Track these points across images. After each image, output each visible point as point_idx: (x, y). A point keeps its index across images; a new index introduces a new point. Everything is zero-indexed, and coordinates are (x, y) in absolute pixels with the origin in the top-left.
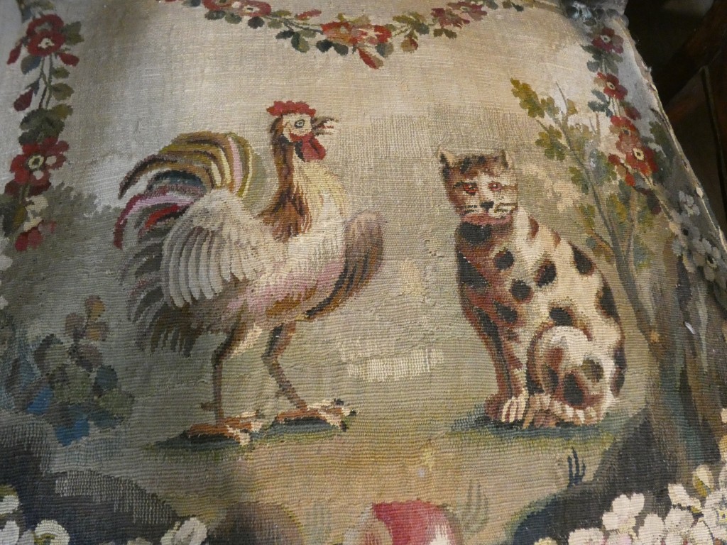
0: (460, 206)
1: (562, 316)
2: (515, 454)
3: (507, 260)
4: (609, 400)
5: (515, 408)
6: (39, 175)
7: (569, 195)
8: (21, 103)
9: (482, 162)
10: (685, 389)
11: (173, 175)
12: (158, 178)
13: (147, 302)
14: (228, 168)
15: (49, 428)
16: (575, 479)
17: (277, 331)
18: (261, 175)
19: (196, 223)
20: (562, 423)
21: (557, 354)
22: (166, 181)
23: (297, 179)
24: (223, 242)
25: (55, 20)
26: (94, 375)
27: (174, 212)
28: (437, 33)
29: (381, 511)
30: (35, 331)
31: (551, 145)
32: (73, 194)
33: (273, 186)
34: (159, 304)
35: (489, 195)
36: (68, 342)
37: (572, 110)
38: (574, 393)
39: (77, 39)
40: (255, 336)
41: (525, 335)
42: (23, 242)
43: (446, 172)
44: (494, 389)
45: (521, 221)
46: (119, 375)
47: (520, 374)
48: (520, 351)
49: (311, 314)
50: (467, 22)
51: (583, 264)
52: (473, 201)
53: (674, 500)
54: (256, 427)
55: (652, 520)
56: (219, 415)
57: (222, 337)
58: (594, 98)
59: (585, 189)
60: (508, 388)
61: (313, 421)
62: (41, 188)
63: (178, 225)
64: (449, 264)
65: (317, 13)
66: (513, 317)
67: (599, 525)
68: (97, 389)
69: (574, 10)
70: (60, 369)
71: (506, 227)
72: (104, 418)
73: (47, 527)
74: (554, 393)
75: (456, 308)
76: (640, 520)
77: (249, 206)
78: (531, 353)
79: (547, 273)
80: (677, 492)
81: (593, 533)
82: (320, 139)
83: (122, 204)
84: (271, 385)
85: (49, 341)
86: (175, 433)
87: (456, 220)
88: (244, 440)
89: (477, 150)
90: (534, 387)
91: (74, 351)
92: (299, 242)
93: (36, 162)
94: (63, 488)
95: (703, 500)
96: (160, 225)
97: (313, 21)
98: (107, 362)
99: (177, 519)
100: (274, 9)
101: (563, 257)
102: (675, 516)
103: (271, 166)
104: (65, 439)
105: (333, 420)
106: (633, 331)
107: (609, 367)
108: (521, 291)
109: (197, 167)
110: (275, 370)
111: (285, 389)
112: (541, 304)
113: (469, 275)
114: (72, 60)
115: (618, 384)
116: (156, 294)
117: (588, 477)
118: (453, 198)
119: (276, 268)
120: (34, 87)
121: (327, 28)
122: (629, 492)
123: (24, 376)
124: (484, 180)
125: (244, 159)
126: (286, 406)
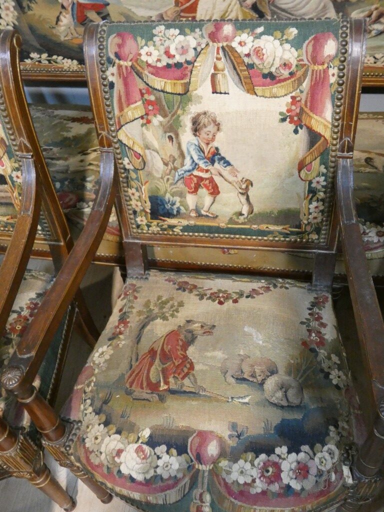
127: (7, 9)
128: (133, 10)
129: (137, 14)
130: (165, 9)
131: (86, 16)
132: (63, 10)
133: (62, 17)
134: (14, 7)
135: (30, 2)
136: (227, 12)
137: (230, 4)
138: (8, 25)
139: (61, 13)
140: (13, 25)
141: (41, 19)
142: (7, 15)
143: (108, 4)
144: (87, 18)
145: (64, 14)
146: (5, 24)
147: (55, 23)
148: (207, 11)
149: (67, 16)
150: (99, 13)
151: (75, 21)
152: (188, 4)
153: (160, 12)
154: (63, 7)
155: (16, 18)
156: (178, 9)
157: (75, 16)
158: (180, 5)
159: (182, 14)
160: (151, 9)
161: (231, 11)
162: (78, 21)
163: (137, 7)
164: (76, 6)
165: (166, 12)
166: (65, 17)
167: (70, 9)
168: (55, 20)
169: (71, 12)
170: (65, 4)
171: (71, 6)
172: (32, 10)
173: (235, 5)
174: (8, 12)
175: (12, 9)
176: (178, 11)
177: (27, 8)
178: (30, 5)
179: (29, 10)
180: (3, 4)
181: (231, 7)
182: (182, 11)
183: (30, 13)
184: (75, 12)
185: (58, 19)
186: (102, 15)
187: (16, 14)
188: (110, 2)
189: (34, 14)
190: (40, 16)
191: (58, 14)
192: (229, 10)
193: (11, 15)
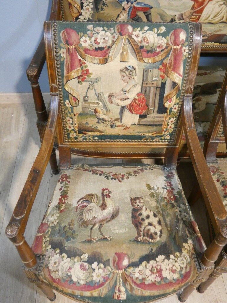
0: (133, 205)
1: (150, 224)
2: (140, 246)
3: (141, 214)
4: (158, 239)
5: (140, 239)
6: (64, 201)
7: (154, 204)
8: (61, 189)
9: (138, 198)
10: (175, 238)
11: (86, 200)
12: (83, 201)
13: (81, 220)
14: (95, 199)
15: (65, 239)
16: (151, 251)
17: (101, 225)
18: (100, 200)
19: (89, 208)
20: (149, 242)
21: (149, 230)
22: (84, 201)
23: (105, 201)
24: (93, 211)
25: (66, 175)
26: (72, 231)
27: (85, 206)
28: (133, 175)
29: (116, 254)
30: (63, 225)
31: (152, 195)
32: (69, 204)
33: (101, 202)
34: (82, 221)
35: (138, 204)
36: (68, 226)
37: (158, 189)
38: (151, 237)
39: (70, 178)
40: (97, 226)
41: (143, 227)
42: (61, 212)
43: (131, 200)
44: (137, 235)
45: (144, 208)
46: (76, 231)
47: (142, 233)
48: (142, 229)
49: (106, 222)
50: (139, 173)
51: (155, 215)
52: (135, 205)
53: (171, 258)
54: (97, 239)
55: (166, 261)
56: (91, 238)
57: (92, 226)
58: (164, 187)
59: (158, 203)
60: (139, 235)
61: (106, 239)
62: (64, 203)
63: (86, 209)
64: (130, 215)
65: (111, 172)
66: (141, 224)
67: (156, 260)
68: (72, 233)
69: (165, 169)
70: (67, 230)
71: (141, 209)
72: (73, 238)
73: (64, 254)
74: (148, 237)
75: (131, 222)
76: (164, 260)
77: (97, 205)
78: (144, 230)
79: (148, 217)
80: (172, 256)
81: (154, 261)
82: (110, 195)
83: (77, 205)
84: (100, 233)
85: (65, 226)
86: (84, 240)
87: (132, 208)
88: (95, 241)
89: (137, 196)
90: (144, 235)
91: (69, 228)
92: (105, 211)
93: (63, 199)
94: (67, 249)
95: (177, 259)
96: (83, 208)
97: (111, 174)
98: (74, 229)
99: (83, 253)
100: (104, 172)
101: (151, 214)
102: (171, 260)
103: (101, 199)
104: (67, 241)
105: (109, 239)
106: (164, 228)
107: (159, 233)
108: (143, 220)
109: (89, 199)
110: (100, 231)
111: (102, 234)
112: (146, 222)
113: (133, 217)
114: (69, 182)
115: (160, 236)
116: (82, 219)
117: (153, 251)
118: (132, 204)
119: (101, 215)
120: (63, 187)
121: (113, 175)
122: (161, 255)
123: (61, 232)
124: (138, 201)
125: (97, 198)
126: (102, 236)
127: (87, 9)
128: (166, 11)
129: (168, 14)
130: (185, 11)
131: (137, 14)
132: (123, 11)
133: (121, 15)
134: (92, 8)
135: (104, 6)
136: (219, 13)
137: (222, 9)
138: (85, 19)
139: (122, 12)
140: (88, 19)
141: (108, 16)
142: (86, 13)
143: (152, 8)
144: (137, 16)
145: (123, 13)
146: (83, 19)
147: (116, 18)
148: (208, 12)
149: (125, 14)
150: (144, 13)
151: (129, 17)
152: (199, 9)
153: (181, 13)
154: (124, 9)
155: (91, 15)
156: (192, 11)
157: (130, 15)
158: (194, 9)
159: (194, 14)
160: (177, 11)
161: (221, 13)
162: (131, 17)
163: (169, 9)
164: (132, 8)
165: (185, 13)
166: (123, 15)
167: (127, 10)
168: (117, 16)
169: (127, 12)
170: (125, 7)
171: (129, 9)
172: (103, 10)
173: (225, 9)
174: (87, 11)
175: (90, 10)
176: (192, 12)
177: (100, 9)
178: (103, 7)
179: (101, 11)
180: (85, 6)
181: (222, 10)
182: (195, 12)
183: (102, 12)
184: (130, 12)
185: (118, 16)
186: (147, 14)
187: (92, 12)
188: (153, 7)
189: (104, 13)
190: (108, 14)
191: (119, 13)
192: (221, 12)
193: (89, 13)
